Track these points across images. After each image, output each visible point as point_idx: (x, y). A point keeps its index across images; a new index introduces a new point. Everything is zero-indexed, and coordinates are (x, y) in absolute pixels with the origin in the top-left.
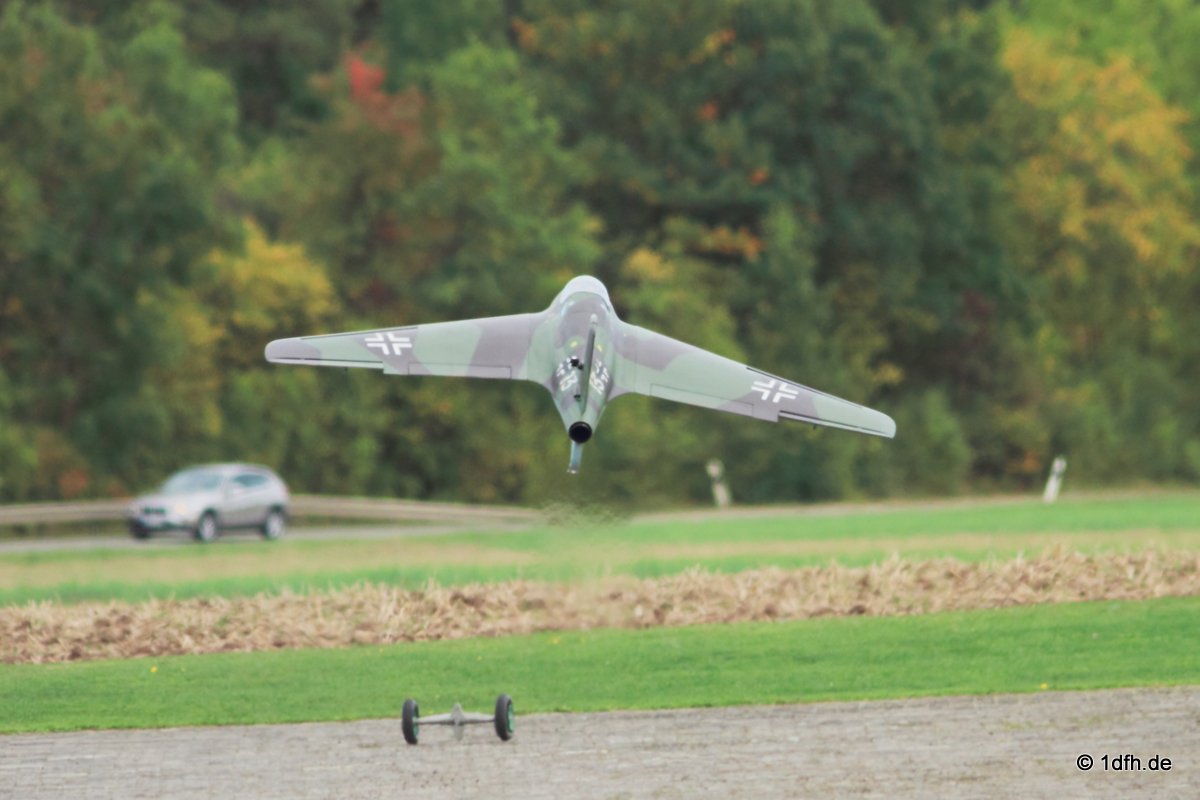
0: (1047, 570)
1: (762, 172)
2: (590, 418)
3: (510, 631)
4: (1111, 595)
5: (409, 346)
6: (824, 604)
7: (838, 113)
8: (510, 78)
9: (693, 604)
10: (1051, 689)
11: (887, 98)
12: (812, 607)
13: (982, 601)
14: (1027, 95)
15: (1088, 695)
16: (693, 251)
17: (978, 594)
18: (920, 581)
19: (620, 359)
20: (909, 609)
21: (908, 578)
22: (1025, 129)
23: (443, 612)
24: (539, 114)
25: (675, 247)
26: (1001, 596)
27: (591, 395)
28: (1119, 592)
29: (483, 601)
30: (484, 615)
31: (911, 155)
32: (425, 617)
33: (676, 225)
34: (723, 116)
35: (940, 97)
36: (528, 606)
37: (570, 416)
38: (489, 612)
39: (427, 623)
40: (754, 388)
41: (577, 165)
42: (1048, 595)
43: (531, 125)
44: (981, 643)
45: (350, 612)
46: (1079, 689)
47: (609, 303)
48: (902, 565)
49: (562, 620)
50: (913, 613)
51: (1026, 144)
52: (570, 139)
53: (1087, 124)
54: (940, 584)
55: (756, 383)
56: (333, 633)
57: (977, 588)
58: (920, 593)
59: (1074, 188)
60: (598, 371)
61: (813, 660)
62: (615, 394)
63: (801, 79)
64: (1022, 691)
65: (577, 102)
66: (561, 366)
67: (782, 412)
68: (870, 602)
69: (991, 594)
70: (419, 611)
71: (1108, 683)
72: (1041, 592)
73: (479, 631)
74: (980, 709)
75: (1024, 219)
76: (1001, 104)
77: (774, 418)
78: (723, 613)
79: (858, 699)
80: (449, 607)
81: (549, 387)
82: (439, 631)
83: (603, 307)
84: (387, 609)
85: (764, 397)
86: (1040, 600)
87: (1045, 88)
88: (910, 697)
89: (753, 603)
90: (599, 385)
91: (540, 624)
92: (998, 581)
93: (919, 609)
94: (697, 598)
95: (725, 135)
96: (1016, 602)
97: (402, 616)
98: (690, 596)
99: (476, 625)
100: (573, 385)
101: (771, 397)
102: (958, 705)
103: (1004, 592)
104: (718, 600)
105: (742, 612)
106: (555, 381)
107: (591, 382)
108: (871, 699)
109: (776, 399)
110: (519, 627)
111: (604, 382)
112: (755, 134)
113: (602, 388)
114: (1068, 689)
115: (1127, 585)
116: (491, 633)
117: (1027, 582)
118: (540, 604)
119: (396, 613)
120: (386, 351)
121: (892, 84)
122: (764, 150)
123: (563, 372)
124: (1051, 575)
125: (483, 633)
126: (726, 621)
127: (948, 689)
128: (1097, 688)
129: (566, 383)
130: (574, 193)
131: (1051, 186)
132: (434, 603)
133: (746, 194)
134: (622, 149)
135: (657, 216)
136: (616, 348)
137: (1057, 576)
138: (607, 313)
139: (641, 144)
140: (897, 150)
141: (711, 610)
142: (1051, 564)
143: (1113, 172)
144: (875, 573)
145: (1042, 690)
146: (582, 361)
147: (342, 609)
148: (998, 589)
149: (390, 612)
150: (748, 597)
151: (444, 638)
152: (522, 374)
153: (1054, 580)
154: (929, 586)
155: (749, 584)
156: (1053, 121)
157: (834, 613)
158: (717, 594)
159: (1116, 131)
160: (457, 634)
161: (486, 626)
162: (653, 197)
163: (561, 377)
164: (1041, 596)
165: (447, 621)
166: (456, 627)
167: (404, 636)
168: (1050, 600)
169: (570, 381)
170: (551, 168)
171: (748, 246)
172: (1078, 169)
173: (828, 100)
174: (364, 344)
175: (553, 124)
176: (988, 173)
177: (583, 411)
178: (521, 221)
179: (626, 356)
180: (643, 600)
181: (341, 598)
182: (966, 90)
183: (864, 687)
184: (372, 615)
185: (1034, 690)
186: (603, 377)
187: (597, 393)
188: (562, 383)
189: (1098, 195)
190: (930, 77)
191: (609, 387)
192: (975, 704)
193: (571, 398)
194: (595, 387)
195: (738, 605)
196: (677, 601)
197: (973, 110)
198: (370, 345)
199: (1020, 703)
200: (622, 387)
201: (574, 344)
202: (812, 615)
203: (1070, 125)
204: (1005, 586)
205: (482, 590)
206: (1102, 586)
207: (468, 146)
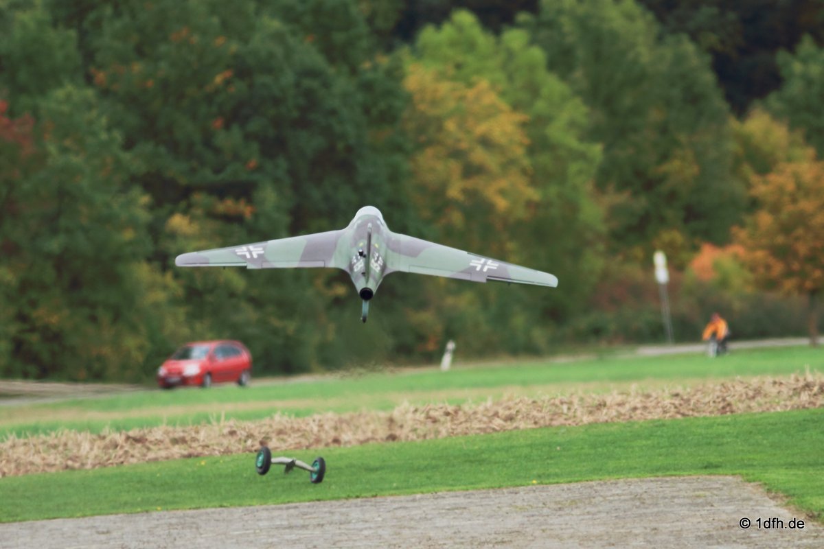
0: (510, 409)
1: (254, 162)
2: (373, 286)
3: (167, 458)
4: (555, 423)
5: (262, 252)
6: (369, 435)
7: (302, 123)
8: (90, 107)
9: (285, 437)
10: (538, 484)
11: (333, 112)
12: (361, 437)
13: (473, 429)
14: (422, 107)
15: (565, 486)
16: (211, 215)
17: (468, 425)
18: (428, 417)
19: (390, 252)
20: (425, 436)
21: (421, 416)
22: (421, 130)
23: (122, 447)
24: (109, 129)
25: (198, 212)
26: (483, 426)
27: (372, 272)
28: (560, 421)
29: (146, 440)
30: (149, 449)
31: (349, 149)
32: (111, 451)
33: (199, 198)
34: (227, 126)
35: (366, 110)
36: (175, 441)
37: (360, 285)
38: (151, 446)
39: (113, 455)
40: (472, 264)
41: (135, 161)
42: (515, 425)
43: (104, 136)
44: (484, 456)
45: (61, 448)
46: (557, 483)
47: (383, 221)
48: (412, 409)
49: (199, 450)
50: (428, 438)
51: (423, 138)
52: (129, 145)
53: (461, 126)
54: (442, 419)
55: (473, 261)
56: (53, 462)
57: (466, 421)
58: (430, 425)
59: (455, 166)
60: (376, 258)
61: (376, 469)
62: (388, 272)
63: (277, 101)
64: (521, 485)
65: (133, 120)
66: (354, 257)
67: (488, 276)
68: (397, 432)
69: (476, 425)
70: (106, 447)
71: (576, 479)
72: (509, 423)
73: (147, 458)
74: (496, 498)
75: (423, 188)
76: (405, 114)
77: (484, 280)
78: (304, 442)
79: (414, 493)
80: (124, 444)
81: (348, 270)
82: (122, 459)
83: (379, 222)
84: (86, 446)
85: (478, 269)
86: (510, 428)
87: (434, 103)
88: (449, 491)
89: (323, 436)
90: (376, 267)
91: (185, 453)
92: (479, 416)
93: (432, 436)
94: (285, 433)
95: (229, 139)
96: (494, 430)
97: (96, 451)
98: (280, 432)
99: (145, 455)
100: (361, 268)
101: (482, 269)
102: (481, 496)
103: (485, 423)
104: (300, 434)
105: (318, 441)
106: (351, 267)
107: (371, 265)
108: (422, 493)
109: (485, 270)
110: (173, 455)
111: (380, 265)
112: (248, 137)
113: (379, 268)
114: (550, 483)
115: (564, 417)
116: (156, 460)
117: (498, 417)
118: (183, 441)
119: (92, 449)
120: (248, 256)
121: (335, 103)
122: (255, 147)
123: (355, 261)
124: (513, 412)
125: (150, 460)
126: (308, 447)
127: (473, 486)
128: (570, 482)
129: (357, 267)
130: (134, 179)
131: (440, 166)
132: (116, 442)
133: (244, 176)
134: (162, 150)
135: (187, 192)
136: (388, 246)
137: (517, 412)
138: (382, 227)
139: (174, 146)
140: (340, 146)
141: (297, 441)
142: (511, 404)
143: (479, 156)
144: (396, 414)
145: (533, 484)
146: (365, 253)
147: (55, 447)
148: (480, 421)
149: (88, 449)
150: (319, 431)
151: (125, 463)
152: (332, 264)
153: (517, 415)
154: (435, 421)
155: (317, 423)
156: (439, 123)
157: (376, 440)
158: (299, 430)
159: (481, 129)
160: (134, 461)
161: (151, 455)
162: (183, 181)
163: (355, 264)
164: (509, 426)
165: (126, 452)
166: (133, 456)
167: (100, 463)
168: (516, 428)
169: (359, 265)
170: (118, 163)
171: (246, 210)
172: (456, 154)
173: (295, 114)
174: (235, 253)
175: (118, 135)
176: (398, 158)
177: (367, 281)
178: (99, 198)
179: (393, 250)
180: (250, 436)
181: (51, 440)
182: (382, 105)
183: (416, 486)
184: (75, 451)
185: (528, 485)
186: (379, 262)
187: (375, 271)
188: (355, 267)
189: (471, 171)
190: (360, 97)
191: (384, 268)
192: (492, 494)
193: (360, 275)
194: (374, 268)
195: (314, 437)
196: (273, 435)
197: (388, 118)
198: (238, 254)
199: (522, 493)
200: (392, 268)
201: (361, 244)
202: (362, 442)
203: (451, 126)
204: (485, 419)
205: (141, 433)
206: (547, 418)
207: (64, 150)
